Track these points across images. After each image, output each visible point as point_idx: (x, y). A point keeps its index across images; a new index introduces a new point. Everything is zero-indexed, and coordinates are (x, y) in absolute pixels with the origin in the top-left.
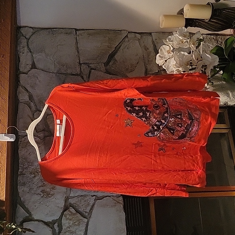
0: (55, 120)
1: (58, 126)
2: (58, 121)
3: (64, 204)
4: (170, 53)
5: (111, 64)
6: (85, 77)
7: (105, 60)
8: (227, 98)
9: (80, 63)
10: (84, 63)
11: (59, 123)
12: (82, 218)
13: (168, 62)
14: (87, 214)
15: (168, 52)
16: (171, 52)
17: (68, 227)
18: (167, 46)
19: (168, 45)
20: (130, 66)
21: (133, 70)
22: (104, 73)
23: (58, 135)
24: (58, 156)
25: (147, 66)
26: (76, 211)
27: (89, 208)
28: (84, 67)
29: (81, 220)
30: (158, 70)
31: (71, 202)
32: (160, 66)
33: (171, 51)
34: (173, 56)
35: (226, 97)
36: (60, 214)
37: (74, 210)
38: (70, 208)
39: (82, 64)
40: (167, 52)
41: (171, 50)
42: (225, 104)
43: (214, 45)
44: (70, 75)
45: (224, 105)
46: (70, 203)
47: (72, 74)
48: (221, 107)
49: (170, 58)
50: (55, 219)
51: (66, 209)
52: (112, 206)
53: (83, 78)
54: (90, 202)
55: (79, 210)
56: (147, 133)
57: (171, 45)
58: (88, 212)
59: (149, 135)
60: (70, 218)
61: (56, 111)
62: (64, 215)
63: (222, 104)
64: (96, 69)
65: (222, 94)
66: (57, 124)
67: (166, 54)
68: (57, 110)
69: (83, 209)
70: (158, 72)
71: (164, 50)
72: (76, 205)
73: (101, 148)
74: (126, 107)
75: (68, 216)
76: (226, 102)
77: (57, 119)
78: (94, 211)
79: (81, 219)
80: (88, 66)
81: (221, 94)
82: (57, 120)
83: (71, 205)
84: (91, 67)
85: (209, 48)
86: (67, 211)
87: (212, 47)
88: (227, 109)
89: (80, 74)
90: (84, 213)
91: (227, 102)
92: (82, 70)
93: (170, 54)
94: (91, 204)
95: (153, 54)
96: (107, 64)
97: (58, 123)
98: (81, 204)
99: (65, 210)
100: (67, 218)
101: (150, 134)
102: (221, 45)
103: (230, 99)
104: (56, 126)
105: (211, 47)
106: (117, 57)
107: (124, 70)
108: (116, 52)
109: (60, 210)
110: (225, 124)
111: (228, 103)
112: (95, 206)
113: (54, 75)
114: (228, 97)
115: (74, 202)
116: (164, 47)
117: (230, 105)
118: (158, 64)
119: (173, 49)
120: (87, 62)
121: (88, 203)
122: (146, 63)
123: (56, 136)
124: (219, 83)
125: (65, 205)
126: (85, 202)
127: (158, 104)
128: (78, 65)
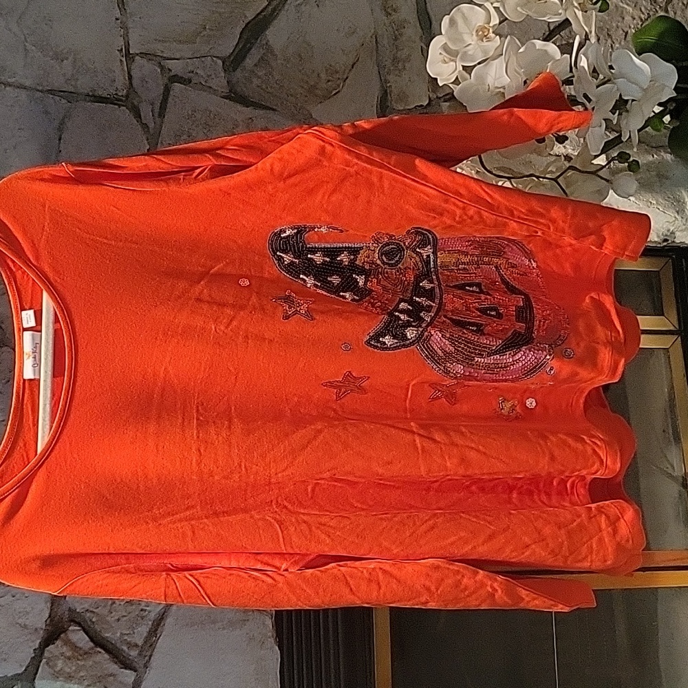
0: (17, 313)
1: (27, 336)
2: (28, 318)
3: (47, 615)
4: (485, 36)
5: (249, 62)
6: (146, 111)
7: (228, 46)
8: (675, 217)
9: (128, 50)
10: (143, 55)
11: (32, 323)
12: (114, 668)
13: (475, 74)
14: (134, 653)
15: (481, 33)
16: (492, 35)
18: (476, 7)
19: (480, 6)
20: (323, 76)
21: (335, 94)
22: (222, 97)
23: (28, 374)
25: (389, 78)
26: (92, 640)
27: (143, 630)
28: (142, 67)
29: (112, 678)
30: (430, 99)
31: (77, 605)
33: (491, 31)
34: (499, 52)
35: (671, 213)
36: (27, 653)
37: (87, 638)
38: (70, 628)
39: (137, 58)
40: (474, 33)
41: (491, 25)
42: (666, 240)
43: (643, 9)
44: (88, 98)
45: (660, 244)
46: (70, 609)
47: (93, 96)
48: (650, 252)
49: (487, 59)
50: (9, 675)
51: (54, 632)
52: (232, 624)
53: (138, 115)
54: (148, 608)
55: (107, 635)
56: (377, 337)
57: (492, 4)
58: (140, 643)
59: (384, 343)
60: (69, 670)
61: (19, 274)
62: (44, 661)
63: (656, 239)
64: (190, 81)
65: (657, 201)
66: (24, 329)
67: (472, 39)
68: (24, 272)
69: (121, 633)
70: (429, 104)
71: (463, 25)
72: (94, 620)
73: (198, 410)
74: (279, 253)
75: (60, 664)
76: (668, 231)
77: (23, 309)
78: (163, 643)
79: (110, 671)
80: (162, 67)
81: (655, 202)
82: (24, 313)
83: (76, 619)
84: (170, 70)
85: (620, 19)
86: (58, 642)
87: (632, 17)
88: (673, 259)
89: (127, 96)
90: (125, 648)
91: (673, 233)
92: (135, 82)
93: (489, 43)
94: (153, 616)
95: (413, 31)
96: (233, 62)
97: (25, 326)
98: (116, 616)
99: (48, 640)
100: (58, 668)
101: (388, 340)
102: (667, 11)
103: (684, 220)
104: (21, 338)
105: (628, 18)
106: (276, 35)
107: (300, 90)
108: (271, 15)
109: (33, 638)
110: (663, 315)
111: (678, 234)
112: (169, 621)
113: (23, 95)
114: (678, 212)
115: (86, 606)
116: (465, 11)
117: (681, 242)
118: (436, 79)
119: (500, 23)
120: (158, 48)
121: (142, 610)
122: (384, 67)
123: (24, 380)
124: (651, 158)
125: (50, 616)
126: (130, 608)
128: (121, 60)
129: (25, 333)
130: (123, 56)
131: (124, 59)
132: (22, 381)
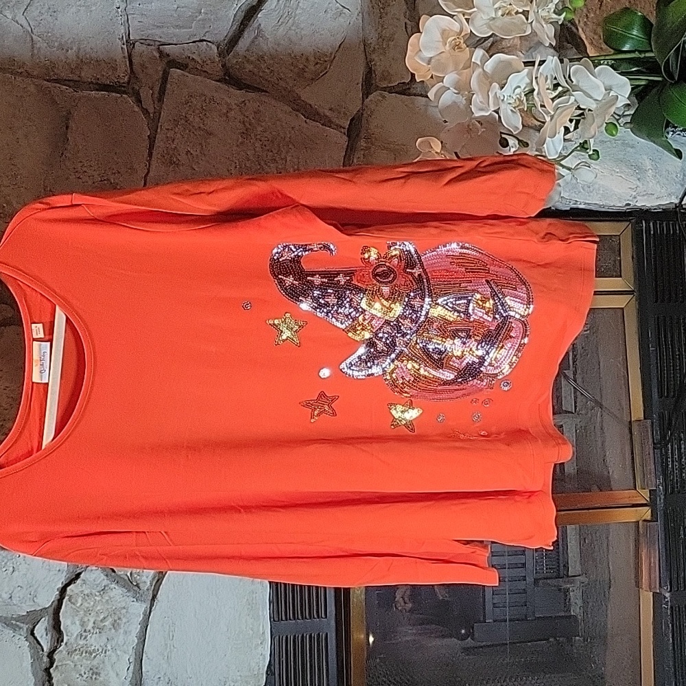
0: (27, 325)
1: (37, 347)
8: (637, 184)
9: (128, 37)
10: (144, 41)
11: (41, 335)
17: (81, 635)
21: (322, 76)
22: (217, 81)
23: (37, 377)
24: (39, 452)
25: (373, 56)
32: (418, 81)
35: (633, 181)
37: (102, 577)
39: (137, 44)
42: (627, 204)
47: (97, 84)
53: (139, 101)
60: (87, 605)
61: (28, 291)
62: (67, 598)
64: (187, 66)
66: (34, 340)
67: (444, 49)
74: (280, 276)
75: (81, 598)
77: (34, 323)
79: (124, 604)
80: (161, 53)
81: (618, 171)
82: (34, 326)
84: (168, 55)
88: (632, 223)
89: (128, 83)
91: (635, 197)
92: (135, 67)
96: (228, 45)
100: (78, 605)
104: (31, 348)
111: (639, 198)
114: (639, 180)
118: (414, 75)
120: (157, 33)
122: (370, 45)
123: (33, 383)
127: (387, 264)
128: (122, 48)
129: (34, 342)
130: (124, 44)
131: (125, 47)
132: (31, 383)
